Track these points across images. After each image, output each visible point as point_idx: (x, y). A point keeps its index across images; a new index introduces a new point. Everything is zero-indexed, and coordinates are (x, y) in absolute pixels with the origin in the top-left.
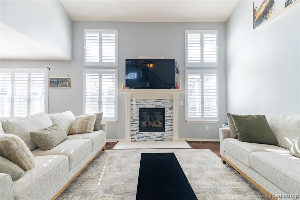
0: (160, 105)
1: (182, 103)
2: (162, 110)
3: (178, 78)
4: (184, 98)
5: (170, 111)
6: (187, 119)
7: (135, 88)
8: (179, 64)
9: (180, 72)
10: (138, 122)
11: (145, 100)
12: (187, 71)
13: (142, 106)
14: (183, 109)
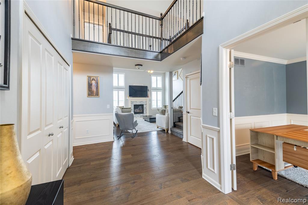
0: (142, 103)
1: (150, 102)
2: (142, 106)
3: (149, 93)
4: (151, 100)
5: (145, 106)
6: (152, 108)
7: (133, 97)
8: (149, 88)
9: (149, 91)
10: (133, 110)
11: (136, 102)
12: (152, 90)
13: (135, 104)
14: (150, 105)
